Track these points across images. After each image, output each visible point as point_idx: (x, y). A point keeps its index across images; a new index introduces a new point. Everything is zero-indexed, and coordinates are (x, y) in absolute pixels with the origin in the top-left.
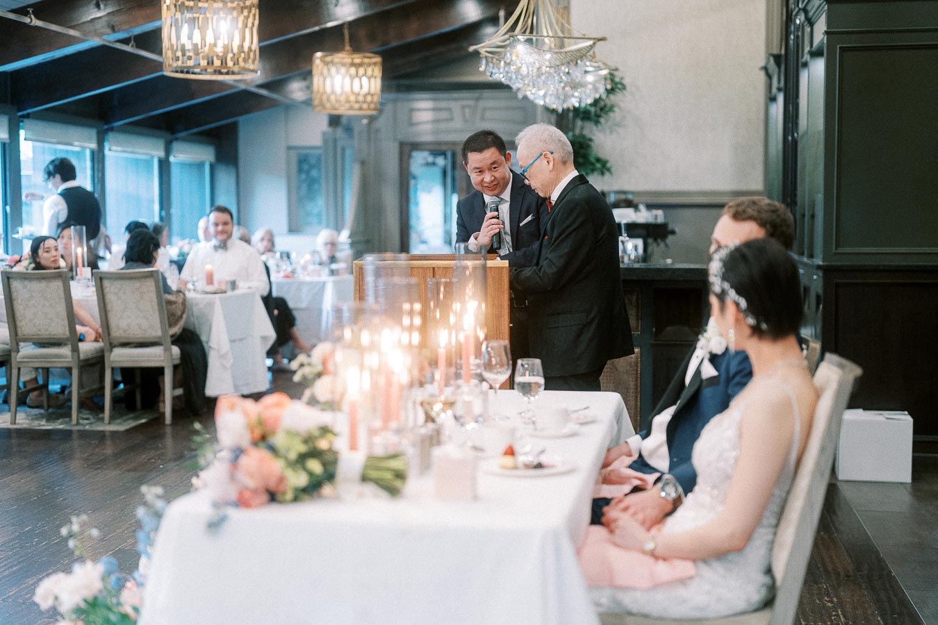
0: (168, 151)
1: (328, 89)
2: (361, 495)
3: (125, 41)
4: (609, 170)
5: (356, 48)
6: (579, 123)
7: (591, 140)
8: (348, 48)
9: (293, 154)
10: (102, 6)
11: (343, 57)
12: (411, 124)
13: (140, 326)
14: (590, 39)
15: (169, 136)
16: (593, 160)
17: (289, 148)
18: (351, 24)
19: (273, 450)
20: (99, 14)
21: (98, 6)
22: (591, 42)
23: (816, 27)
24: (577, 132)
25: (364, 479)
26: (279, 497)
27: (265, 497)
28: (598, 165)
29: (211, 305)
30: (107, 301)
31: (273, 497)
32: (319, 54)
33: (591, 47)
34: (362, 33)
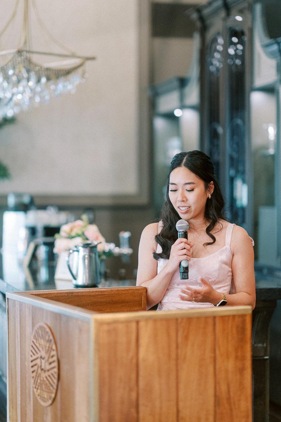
14: (79, 57)
22: (81, 60)
33: (79, 65)
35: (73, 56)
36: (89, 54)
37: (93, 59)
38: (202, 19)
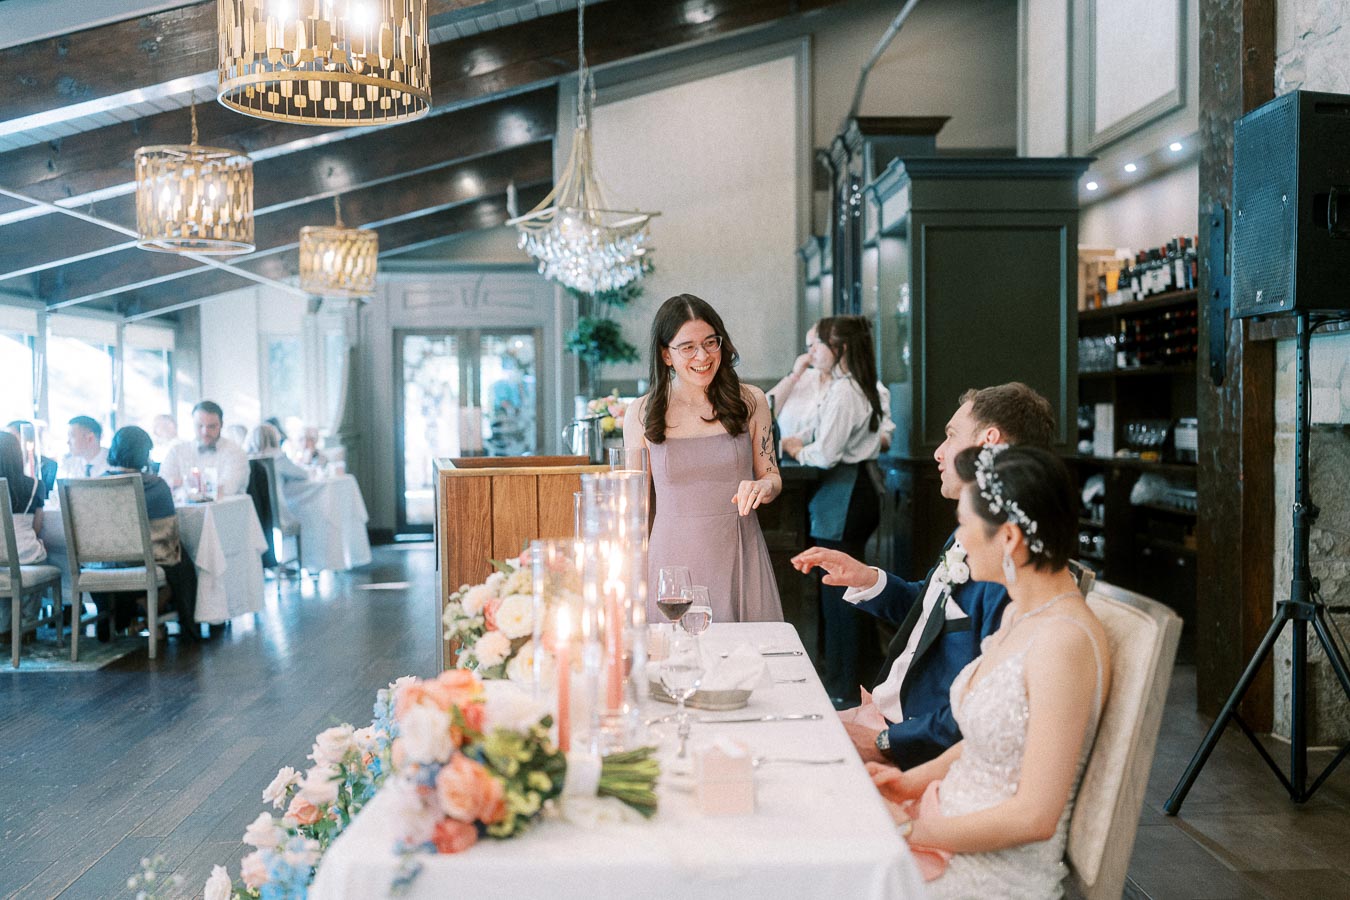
0: (120, 336)
1: (316, 266)
2: (602, 817)
3: (83, 209)
4: (637, 357)
5: (349, 224)
6: (605, 306)
7: (617, 325)
8: (339, 222)
10: (54, 166)
11: (331, 232)
12: (405, 306)
13: (115, 543)
14: (644, 214)
15: (121, 318)
16: (621, 346)
18: (344, 197)
19: (484, 758)
20: (50, 176)
21: (50, 166)
22: (644, 218)
23: (887, 206)
24: (603, 316)
25: (602, 792)
26: (492, 830)
27: (473, 832)
28: (627, 353)
29: (200, 516)
30: (75, 513)
31: (482, 830)
32: (306, 229)
33: (644, 223)
34: (353, 207)
35: (637, 213)
36: (655, 210)
37: (659, 214)
38: (832, 163)
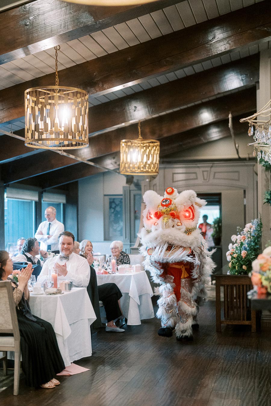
0: (40, 198)
1: (129, 160)
8: (140, 137)
9: (107, 199)
11: (137, 142)
17: (105, 195)
32: (124, 141)
